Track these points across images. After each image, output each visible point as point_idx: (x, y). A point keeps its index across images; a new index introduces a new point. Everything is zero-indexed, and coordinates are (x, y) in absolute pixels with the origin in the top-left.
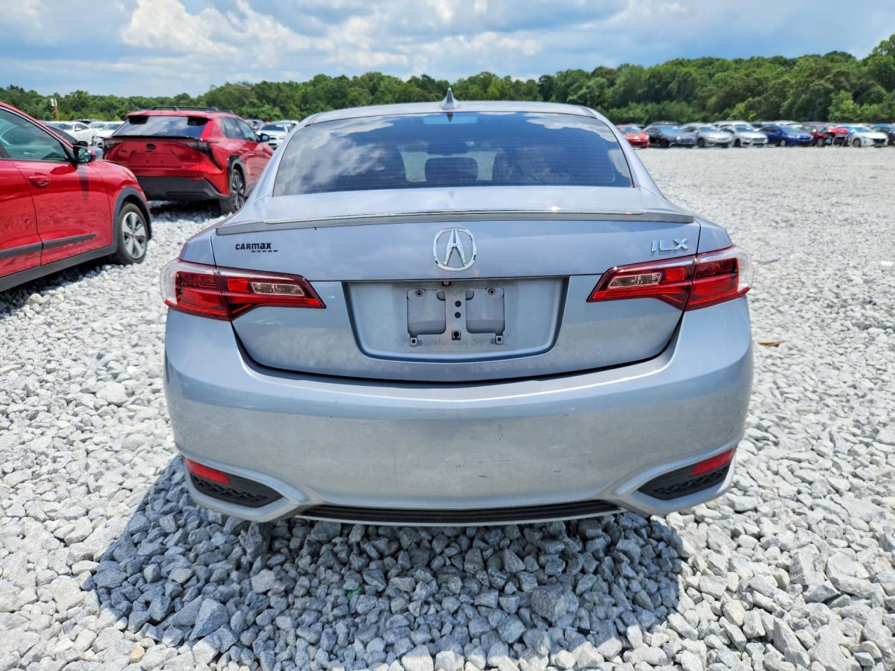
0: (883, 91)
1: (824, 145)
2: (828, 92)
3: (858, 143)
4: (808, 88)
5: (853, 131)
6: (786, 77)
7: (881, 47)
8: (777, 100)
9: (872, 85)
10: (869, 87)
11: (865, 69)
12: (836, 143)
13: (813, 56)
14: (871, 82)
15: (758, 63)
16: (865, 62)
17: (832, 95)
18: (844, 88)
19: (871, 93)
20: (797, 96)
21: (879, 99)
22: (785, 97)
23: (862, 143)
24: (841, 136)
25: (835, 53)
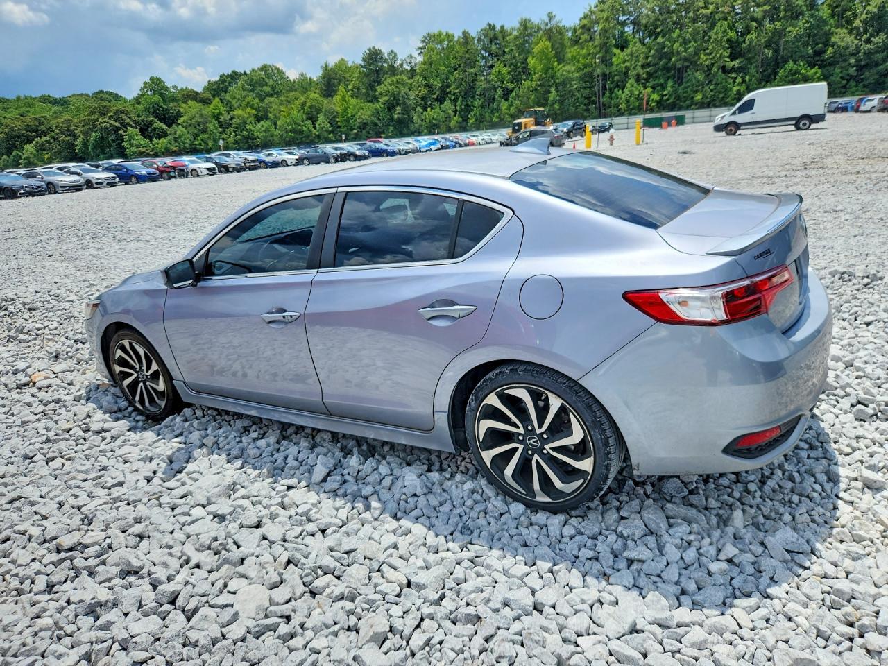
0: (164, 126)
1: (170, 178)
2: (116, 130)
3: (195, 173)
4: (94, 126)
5: (187, 163)
6: (67, 116)
7: (145, 87)
8: (68, 138)
9: (152, 121)
10: (150, 124)
11: (140, 107)
12: (179, 176)
13: (81, 95)
14: (151, 119)
15: (29, 102)
16: (137, 100)
17: (121, 132)
18: (129, 124)
19: (155, 129)
20: (86, 134)
21: (164, 134)
22: (75, 137)
23: (200, 173)
24: (182, 168)
25: (101, 92)
